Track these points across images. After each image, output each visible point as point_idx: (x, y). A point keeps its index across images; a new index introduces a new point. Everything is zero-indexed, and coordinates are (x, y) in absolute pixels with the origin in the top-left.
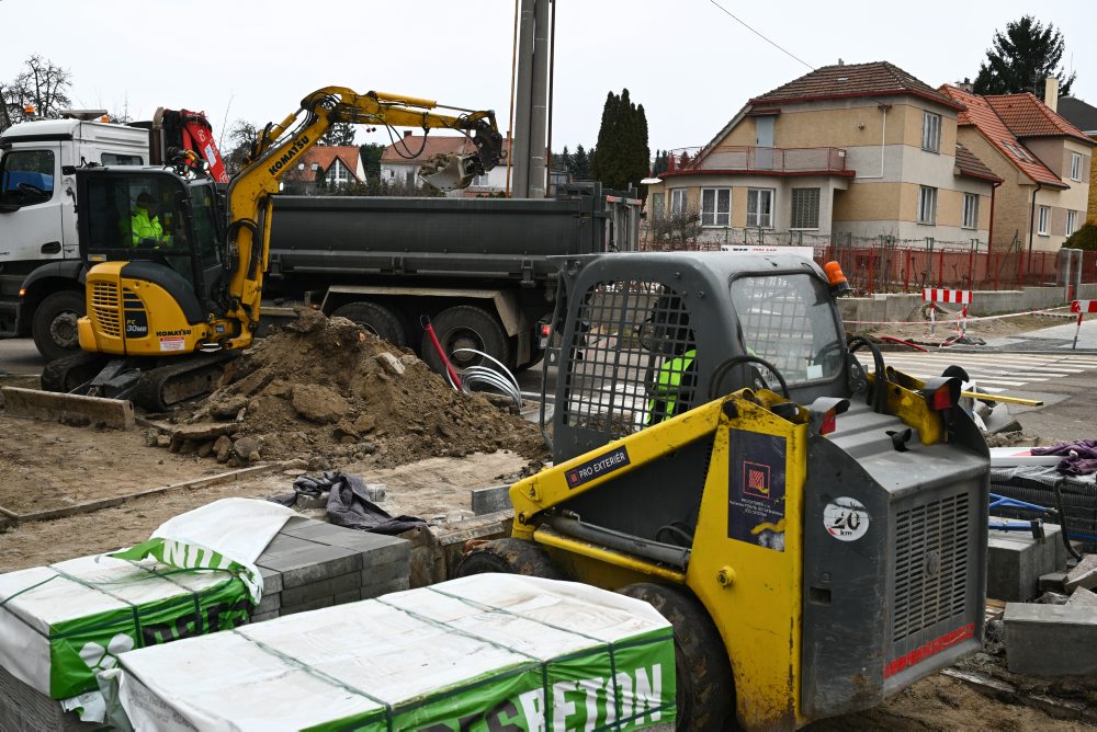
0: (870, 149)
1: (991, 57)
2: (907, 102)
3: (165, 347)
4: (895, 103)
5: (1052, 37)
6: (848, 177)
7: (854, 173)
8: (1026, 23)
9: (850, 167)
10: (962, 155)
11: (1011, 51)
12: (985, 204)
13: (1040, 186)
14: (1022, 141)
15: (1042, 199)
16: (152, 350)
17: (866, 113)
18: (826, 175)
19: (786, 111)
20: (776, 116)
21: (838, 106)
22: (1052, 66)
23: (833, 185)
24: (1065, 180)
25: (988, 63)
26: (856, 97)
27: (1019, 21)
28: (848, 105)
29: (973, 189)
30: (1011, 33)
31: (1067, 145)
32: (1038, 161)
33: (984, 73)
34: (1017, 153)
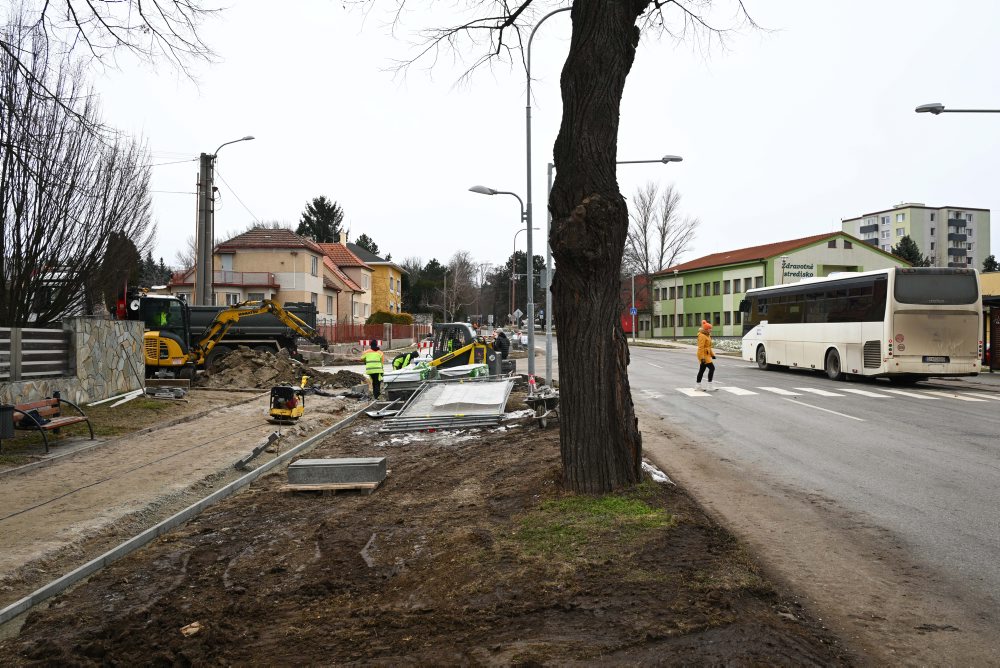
0: (288, 274)
1: (305, 216)
2: (305, 251)
3: (175, 363)
4: (300, 252)
5: (337, 208)
6: (276, 288)
7: (279, 286)
8: (323, 199)
9: (277, 283)
10: (326, 279)
11: (315, 213)
12: (335, 301)
13: (355, 292)
14: (341, 268)
15: (356, 298)
16: (169, 364)
17: (285, 255)
18: (267, 287)
19: (239, 252)
20: (233, 254)
21: (268, 251)
22: (338, 224)
23: (271, 292)
24: (363, 289)
25: (303, 220)
26: (279, 247)
27: (319, 198)
28: (274, 251)
29: (330, 294)
30: (315, 204)
31: (363, 271)
32: (350, 279)
33: (302, 225)
34: (341, 274)
